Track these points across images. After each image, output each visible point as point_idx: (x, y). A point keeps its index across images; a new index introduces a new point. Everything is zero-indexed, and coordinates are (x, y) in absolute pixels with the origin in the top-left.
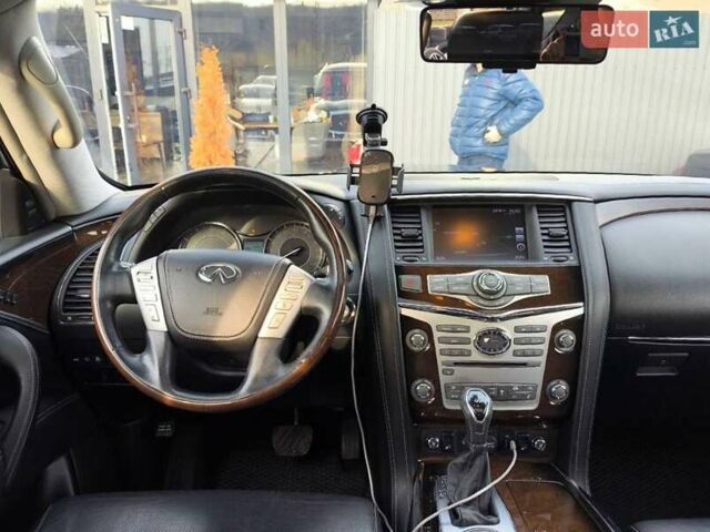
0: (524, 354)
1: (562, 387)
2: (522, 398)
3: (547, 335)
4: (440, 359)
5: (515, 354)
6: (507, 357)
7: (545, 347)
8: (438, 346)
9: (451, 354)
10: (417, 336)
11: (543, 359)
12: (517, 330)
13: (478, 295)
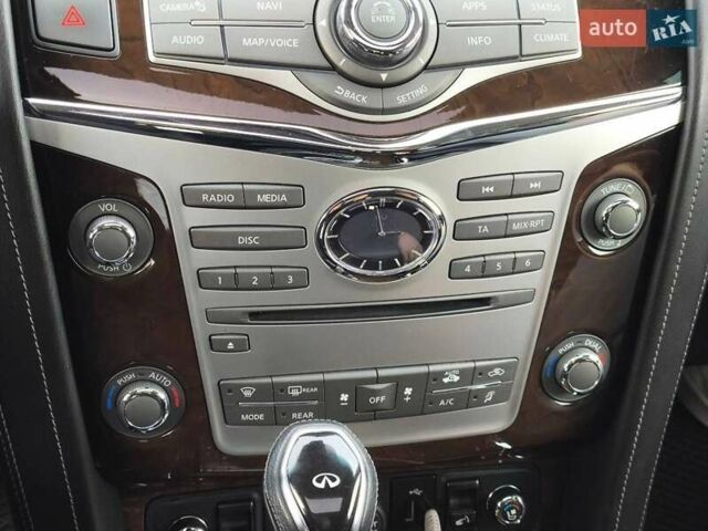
0: (484, 271)
1: (589, 357)
2: (469, 401)
3: (558, 204)
4: (198, 301)
5: (454, 272)
6: (432, 282)
7: (548, 243)
8: (192, 260)
9: (236, 283)
10: (110, 225)
11: (538, 281)
12: (466, 191)
13: (333, 68)
